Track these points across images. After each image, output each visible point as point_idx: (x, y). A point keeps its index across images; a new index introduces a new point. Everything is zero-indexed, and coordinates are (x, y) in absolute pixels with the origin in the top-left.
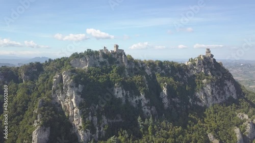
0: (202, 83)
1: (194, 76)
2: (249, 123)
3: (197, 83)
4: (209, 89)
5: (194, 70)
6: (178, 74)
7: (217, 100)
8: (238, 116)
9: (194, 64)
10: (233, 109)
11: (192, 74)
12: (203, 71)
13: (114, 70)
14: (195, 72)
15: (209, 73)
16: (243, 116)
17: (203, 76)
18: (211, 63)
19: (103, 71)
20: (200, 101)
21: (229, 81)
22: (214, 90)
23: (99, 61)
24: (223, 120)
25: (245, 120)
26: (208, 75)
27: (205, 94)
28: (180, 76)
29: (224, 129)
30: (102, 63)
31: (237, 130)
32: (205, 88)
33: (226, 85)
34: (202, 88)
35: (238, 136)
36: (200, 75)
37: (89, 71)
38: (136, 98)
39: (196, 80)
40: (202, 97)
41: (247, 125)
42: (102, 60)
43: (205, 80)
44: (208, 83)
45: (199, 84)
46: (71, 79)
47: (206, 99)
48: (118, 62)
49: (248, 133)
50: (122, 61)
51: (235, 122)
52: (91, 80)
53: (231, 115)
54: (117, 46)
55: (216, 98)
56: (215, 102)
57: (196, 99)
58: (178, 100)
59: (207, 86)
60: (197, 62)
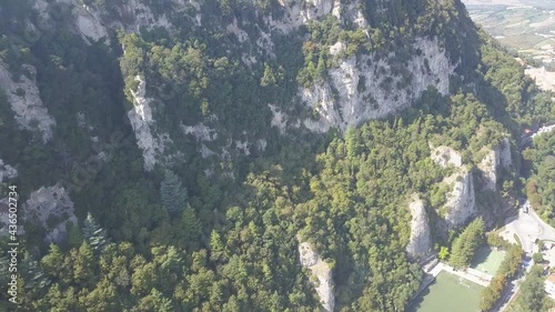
0: (327, 57)
1: (304, 30)
2: (460, 179)
3: (310, 56)
4: (348, 76)
5: (305, 7)
6: (233, 28)
7: (376, 107)
8: (433, 154)
10: (423, 134)
12: (336, 12)
14: (306, 18)
15: (360, 19)
16: (446, 157)
17: (335, 29)
20: (316, 118)
21: (432, 39)
22: (369, 75)
24: (379, 176)
25: (450, 171)
26: (353, 27)
27: (335, 94)
28: (242, 36)
29: (375, 204)
31: (416, 207)
32: (334, 73)
33: (419, 52)
34: (325, 74)
35: (417, 227)
36: (323, 25)
39: (307, 46)
40: (323, 104)
41: (453, 184)
43: (338, 45)
44: (346, 57)
45: (315, 60)
47: (337, 107)
49: (450, 210)
51: (419, 176)
53: (413, 156)
55: (372, 101)
56: (370, 114)
57: (302, 110)
58: (206, 130)
59: (344, 65)
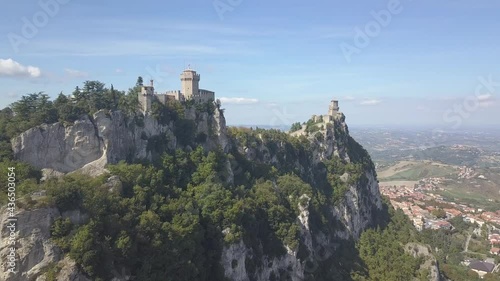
0: (342, 183)
1: (322, 165)
2: (433, 264)
3: (333, 183)
4: (354, 196)
5: (320, 151)
8: (406, 249)
9: (320, 138)
10: (393, 236)
11: (317, 161)
12: (336, 153)
14: (322, 157)
15: (347, 159)
16: (417, 250)
17: (339, 164)
18: (344, 133)
22: (360, 195)
25: (422, 260)
26: (345, 163)
27: (350, 210)
30: (157, 144)
32: (348, 195)
33: (368, 181)
34: (344, 196)
36: (332, 162)
39: (329, 176)
40: (346, 217)
41: (430, 269)
42: (152, 128)
43: (346, 175)
44: (352, 184)
45: (336, 185)
46: (59, 253)
47: (352, 220)
51: (406, 265)
52: (151, 235)
53: (397, 252)
55: (363, 214)
57: (335, 223)
59: (352, 189)
60: (325, 132)
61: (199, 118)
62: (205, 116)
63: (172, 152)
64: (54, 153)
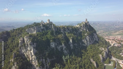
0: (85, 35)
2: (105, 52)
3: (83, 35)
4: (88, 38)
5: (81, 29)
6: (75, 32)
7: (91, 42)
8: (100, 49)
9: (81, 27)
10: (98, 46)
11: (80, 31)
12: (85, 30)
13: (49, 33)
14: (81, 30)
15: (88, 30)
16: (102, 49)
17: (85, 32)
18: (88, 25)
19: (44, 34)
20: (85, 44)
21: (95, 33)
22: (90, 38)
23: (41, 29)
24: (94, 52)
25: (103, 51)
27: (87, 40)
28: (76, 33)
29: (95, 55)
31: (101, 56)
32: (86, 38)
33: (94, 35)
34: (85, 38)
35: (101, 58)
36: (84, 31)
37: (38, 35)
38: (60, 46)
39: (82, 34)
40: (85, 42)
42: (42, 28)
43: (86, 34)
44: (87, 35)
45: (84, 36)
46: (30, 40)
47: (87, 42)
48: (50, 29)
49: (104, 56)
50: (52, 28)
51: (99, 52)
52: (39, 40)
53: (97, 49)
54: (49, 20)
55: (91, 41)
57: (83, 43)
58: (76, 44)
59: (87, 36)
60: (82, 25)
61: (50, 26)
62: (51, 25)
63: (45, 31)
64: (30, 31)
